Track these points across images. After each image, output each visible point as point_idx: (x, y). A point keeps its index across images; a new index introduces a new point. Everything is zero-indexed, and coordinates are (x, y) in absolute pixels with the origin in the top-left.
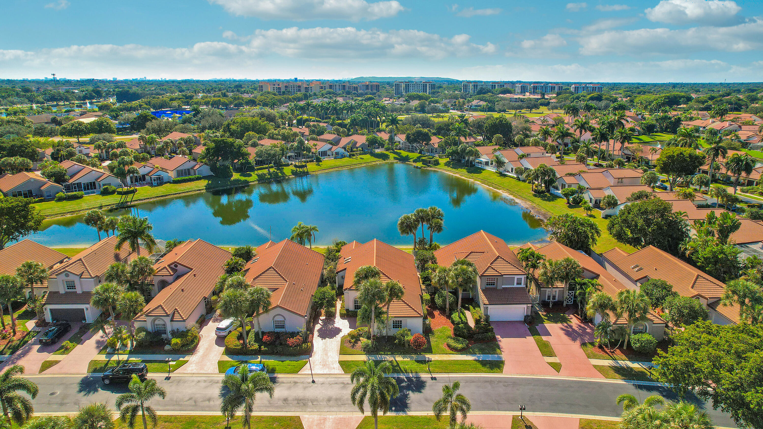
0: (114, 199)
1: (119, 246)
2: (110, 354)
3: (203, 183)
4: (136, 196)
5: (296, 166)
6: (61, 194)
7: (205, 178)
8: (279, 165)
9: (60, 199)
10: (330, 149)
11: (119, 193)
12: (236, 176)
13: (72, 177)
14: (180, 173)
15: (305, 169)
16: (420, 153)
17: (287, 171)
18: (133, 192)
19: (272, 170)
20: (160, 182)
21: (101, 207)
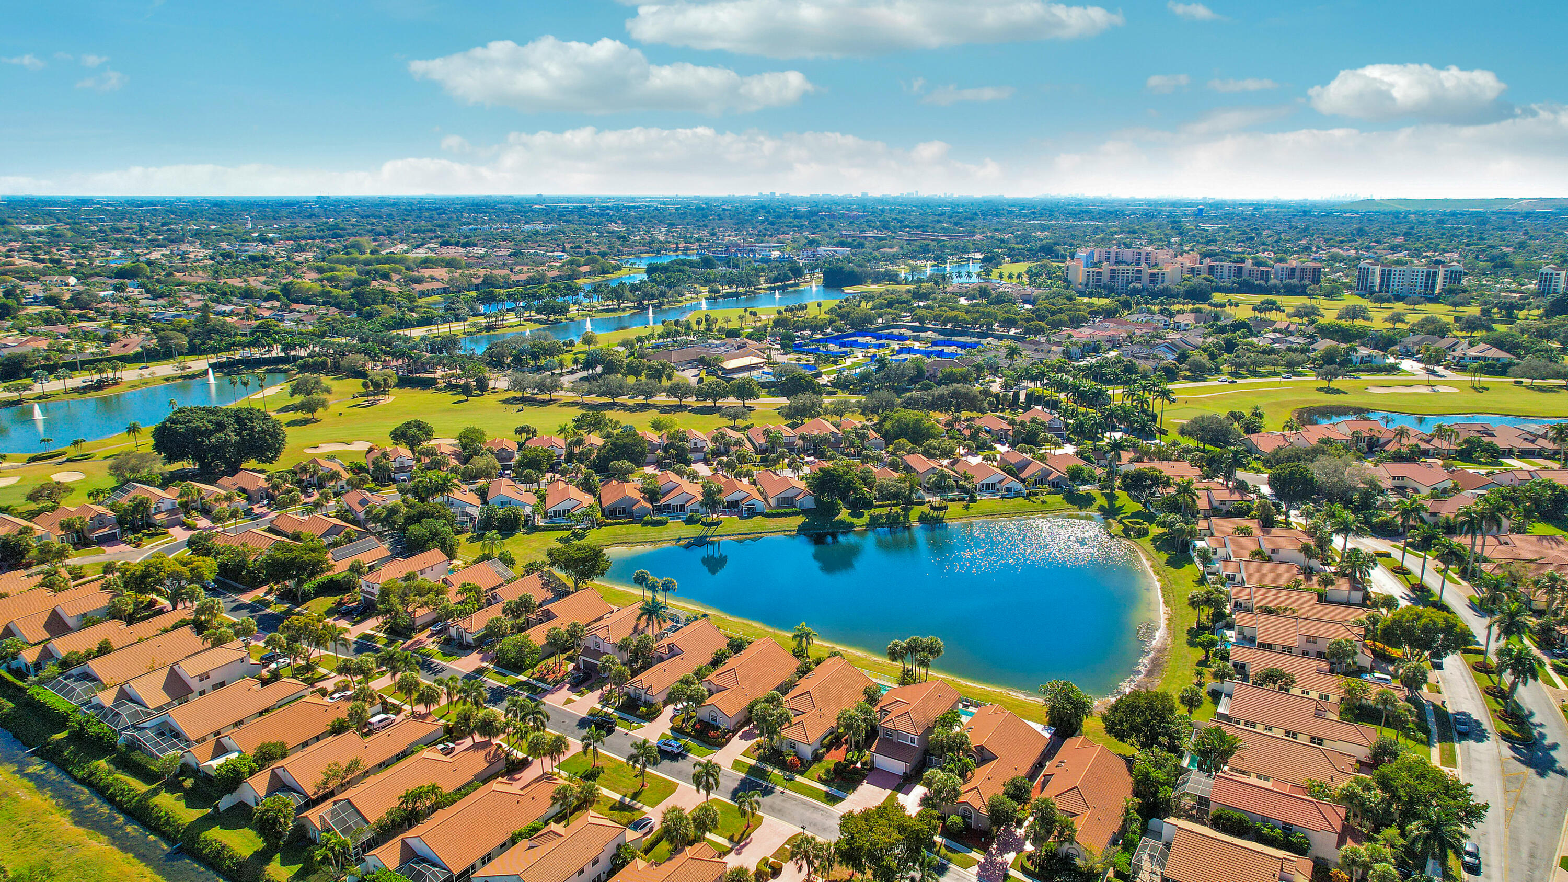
0: (695, 531)
1: (639, 618)
2: (604, 706)
3: (800, 520)
4: (720, 530)
5: (932, 508)
6: (648, 517)
7: (805, 512)
8: (909, 504)
9: (646, 524)
10: (1000, 482)
11: (703, 524)
12: (844, 514)
13: (664, 495)
14: (781, 502)
15: (941, 513)
16: (1145, 505)
17: (915, 513)
18: (717, 524)
19: (894, 509)
20: (753, 512)
21: (679, 540)
